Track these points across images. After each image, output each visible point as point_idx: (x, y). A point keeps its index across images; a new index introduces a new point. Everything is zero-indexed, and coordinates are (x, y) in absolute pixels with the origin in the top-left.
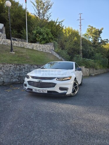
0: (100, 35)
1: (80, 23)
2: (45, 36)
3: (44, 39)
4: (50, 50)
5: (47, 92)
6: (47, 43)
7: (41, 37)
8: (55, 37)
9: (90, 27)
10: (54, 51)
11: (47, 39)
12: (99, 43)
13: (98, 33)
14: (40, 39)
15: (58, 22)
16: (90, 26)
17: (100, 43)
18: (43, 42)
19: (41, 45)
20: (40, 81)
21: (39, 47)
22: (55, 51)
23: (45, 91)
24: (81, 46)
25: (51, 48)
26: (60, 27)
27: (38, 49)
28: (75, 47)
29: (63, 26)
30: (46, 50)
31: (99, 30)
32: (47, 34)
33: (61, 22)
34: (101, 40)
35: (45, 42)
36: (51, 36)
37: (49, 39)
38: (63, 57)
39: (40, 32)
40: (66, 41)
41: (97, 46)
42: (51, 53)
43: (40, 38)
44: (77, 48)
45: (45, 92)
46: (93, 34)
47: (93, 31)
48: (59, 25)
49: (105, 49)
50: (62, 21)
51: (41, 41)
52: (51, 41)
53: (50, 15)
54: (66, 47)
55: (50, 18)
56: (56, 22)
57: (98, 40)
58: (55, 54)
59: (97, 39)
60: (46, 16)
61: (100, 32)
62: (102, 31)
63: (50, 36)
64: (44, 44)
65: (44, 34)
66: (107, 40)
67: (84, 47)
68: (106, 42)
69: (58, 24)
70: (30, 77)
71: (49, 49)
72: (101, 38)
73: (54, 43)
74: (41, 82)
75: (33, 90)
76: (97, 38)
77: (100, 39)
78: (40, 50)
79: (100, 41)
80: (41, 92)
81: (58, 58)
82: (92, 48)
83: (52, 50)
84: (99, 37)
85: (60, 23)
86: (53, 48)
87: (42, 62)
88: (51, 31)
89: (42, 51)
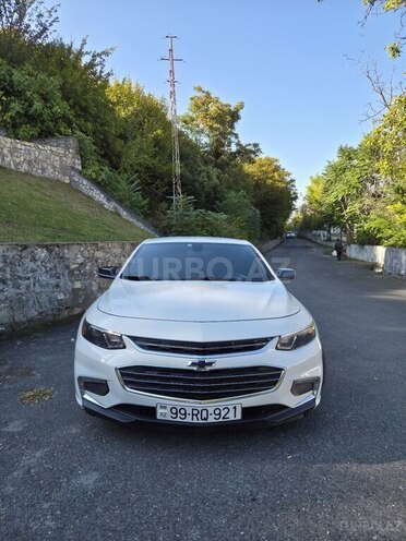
0: (233, 128)
1: (172, 72)
2: (38, 105)
3: (30, 118)
4: (64, 170)
5: (239, 417)
6: (46, 137)
7: (16, 106)
8: (78, 116)
9: (200, 94)
10: (80, 172)
11: (43, 122)
12: (232, 153)
13: (229, 118)
14: (11, 117)
15: (87, 53)
16: (200, 89)
17: (233, 155)
18: (25, 129)
19: (19, 146)
20: (202, 364)
21: (13, 151)
22: (85, 176)
23: (232, 411)
24: (178, 162)
25: (69, 161)
26: (94, 74)
27: (7, 159)
28: (155, 161)
29: (109, 75)
30: (43, 170)
31: (232, 109)
32: (45, 99)
33: (99, 55)
34: (238, 144)
35: (35, 131)
36: (61, 107)
37: (55, 119)
38: (120, 202)
39: (11, 83)
40: (123, 137)
41: (228, 164)
42: (67, 181)
43: (13, 113)
44: (165, 168)
45: (232, 418)
46: (213, 118)
47: (212, 108)
48: (91, 65)
49: (248, 175)
50: (106, 53)
51: (15, 126)
52: (62, 129)
53: (54, 15)
54: (125, 162)
55: (51, 29)
56: (80, 53)
57: (230, 143)
58: (85, 185)
59: (225, 138)
60: (34, 18)
61: (235, 116)
62: (241, 113)
63: (57, 109)
64: (31, 139)
65: (28, 94)
66: (256, 145)
67: (186, 165)
68: (254, 153)
69: (85, 60)
70: (127, 341)
71: (57, 164)
72: (236, 136)
73: (80, 142)
74: (208, 368)
75: (159, 411)
76: (223, 135)
77: (233, 139)
78: (17, 165)
79: (234, 148)
80: (211, 419)
81: (101, 205)
82: (214, 172)
83: (73, 168)
84: (231, 133)
85: (98, 59)
86: (78, 162)
87: (45, 226)
88: (62, 88)
89: (26, 173)
